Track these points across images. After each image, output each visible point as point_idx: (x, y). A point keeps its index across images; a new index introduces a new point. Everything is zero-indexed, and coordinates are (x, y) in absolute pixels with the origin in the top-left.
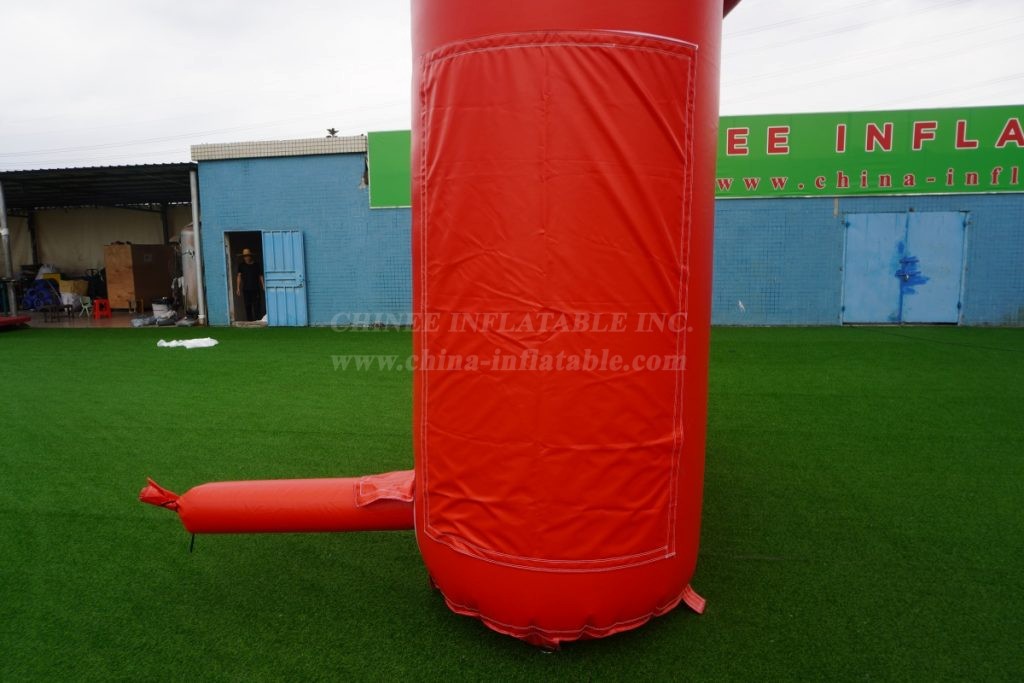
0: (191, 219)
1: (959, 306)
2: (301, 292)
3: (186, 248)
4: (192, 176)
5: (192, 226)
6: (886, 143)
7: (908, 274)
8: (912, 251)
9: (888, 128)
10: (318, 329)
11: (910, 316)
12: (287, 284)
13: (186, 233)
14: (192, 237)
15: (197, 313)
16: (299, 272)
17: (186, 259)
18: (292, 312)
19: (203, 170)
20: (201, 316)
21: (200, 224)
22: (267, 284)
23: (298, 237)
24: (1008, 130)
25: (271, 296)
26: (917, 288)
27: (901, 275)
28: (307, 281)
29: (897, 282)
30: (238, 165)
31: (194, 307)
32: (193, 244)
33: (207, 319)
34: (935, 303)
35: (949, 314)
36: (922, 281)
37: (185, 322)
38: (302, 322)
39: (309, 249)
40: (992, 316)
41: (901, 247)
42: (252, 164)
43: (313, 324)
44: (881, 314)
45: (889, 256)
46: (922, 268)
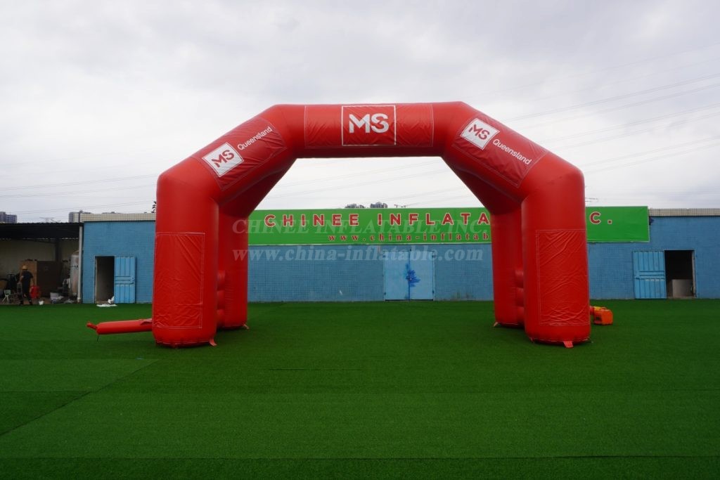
0: (78, 248)
1: (433, 292)
2: (132, 287)
3: (74, 264)
4: (81, 229)
5: (78, 253)
6: (398, 222)
7: (411, 278)
8: (412, 268)
9: (399, 215)
10: (141, 305)
11: (413, 297)
12: (127, 282)
13: (75, 257)
14: (78, 259)
15: (77, 296)
16: (133, 277)
17: (73, 269)
18: (127, 296)
19: (86, 226)
20: (79, 298)
21: (83, 252)
22: (115, 282)
23: (133, 260)
24: (446, 218)
25: (117, 287)
26: (415, 284)
27: (408, 278)
28: (136, 281)
29: (407, 281)
30: (106, 225)
31: (75, 294)
32: (77, 262)
33: (81, 300)
34: (423, 291)
35: (429, 296)
36: (417, 281)
37: (69, 301)
38: (132, 301)
39: (139, 266)
40: (447, 296)
41: (408, 266)
42: (111, 224)
43: (138, 302)
44: (401, 295)
45: (403, 270)
46: (417, 275)
